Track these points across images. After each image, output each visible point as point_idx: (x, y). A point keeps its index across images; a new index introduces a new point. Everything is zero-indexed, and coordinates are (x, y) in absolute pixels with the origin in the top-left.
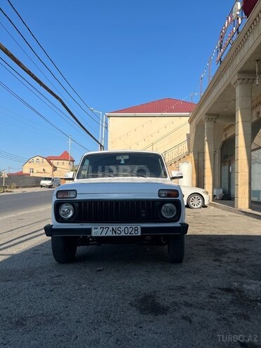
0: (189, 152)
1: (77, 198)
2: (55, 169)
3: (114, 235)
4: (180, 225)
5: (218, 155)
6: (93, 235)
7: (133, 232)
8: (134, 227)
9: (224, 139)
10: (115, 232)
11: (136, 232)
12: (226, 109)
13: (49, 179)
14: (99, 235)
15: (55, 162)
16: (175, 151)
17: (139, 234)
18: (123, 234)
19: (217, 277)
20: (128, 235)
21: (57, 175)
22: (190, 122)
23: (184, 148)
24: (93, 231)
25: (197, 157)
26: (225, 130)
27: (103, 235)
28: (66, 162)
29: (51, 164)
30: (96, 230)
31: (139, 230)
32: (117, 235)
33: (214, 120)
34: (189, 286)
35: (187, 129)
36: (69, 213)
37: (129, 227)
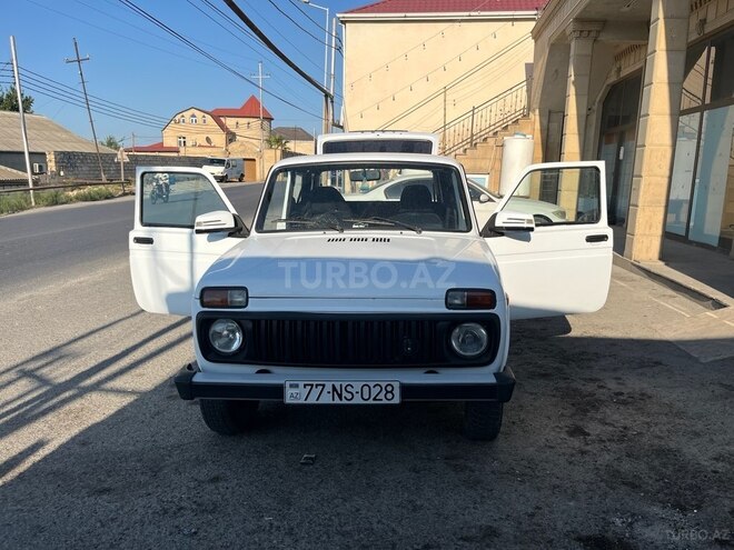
0: (529, 108)
1: (250, 308)
2: (231, 137)
3: (337, 401)
4: (493, 380)
5: (595, 119)
6: (288, 400)
7: (382, 396)
8: (384, 385)
9: (613, 79)
10: (340, 396)
11: (389, 396)
12: (626, 9)
13: (220, 162)
14: (302, 401)
15: (230, 122)
16: (496, 107)
17: (397, 400)
18: (357, 400)
19: (573, 497)
20: (371, 402)
21: (237, 152)
22: (536, 34)
23: (519, 99)
24: (289, 392)
25: (545, 122)
26: (618, 58)
27: (312, 400)
28: (255, 123)
29: (222, 126)
30: (294, 391)
31: (397, 392)
32: (344, 402)
33: (593, 34)
34: (507, 529)
35: (527, 51)
36: (232, 341)
37: (372, 385)
